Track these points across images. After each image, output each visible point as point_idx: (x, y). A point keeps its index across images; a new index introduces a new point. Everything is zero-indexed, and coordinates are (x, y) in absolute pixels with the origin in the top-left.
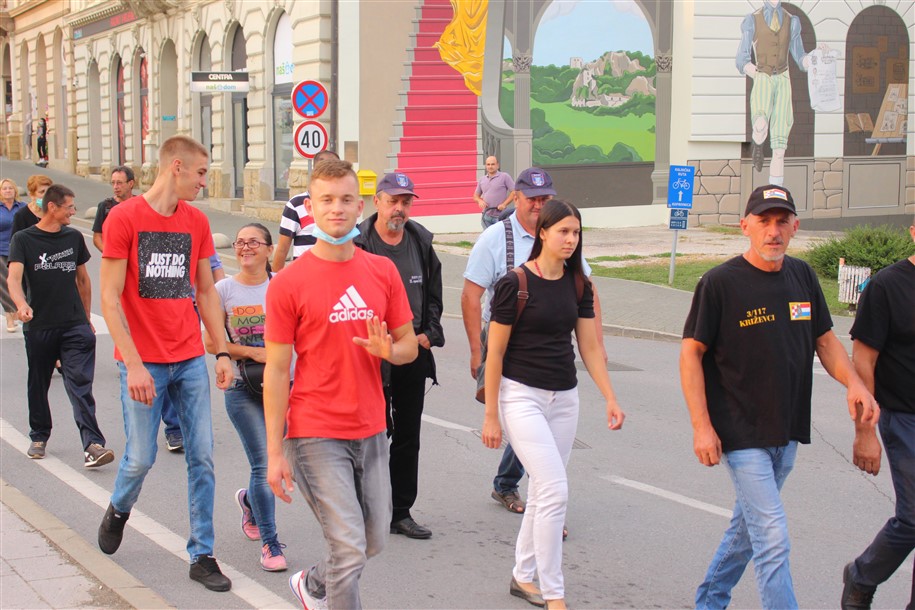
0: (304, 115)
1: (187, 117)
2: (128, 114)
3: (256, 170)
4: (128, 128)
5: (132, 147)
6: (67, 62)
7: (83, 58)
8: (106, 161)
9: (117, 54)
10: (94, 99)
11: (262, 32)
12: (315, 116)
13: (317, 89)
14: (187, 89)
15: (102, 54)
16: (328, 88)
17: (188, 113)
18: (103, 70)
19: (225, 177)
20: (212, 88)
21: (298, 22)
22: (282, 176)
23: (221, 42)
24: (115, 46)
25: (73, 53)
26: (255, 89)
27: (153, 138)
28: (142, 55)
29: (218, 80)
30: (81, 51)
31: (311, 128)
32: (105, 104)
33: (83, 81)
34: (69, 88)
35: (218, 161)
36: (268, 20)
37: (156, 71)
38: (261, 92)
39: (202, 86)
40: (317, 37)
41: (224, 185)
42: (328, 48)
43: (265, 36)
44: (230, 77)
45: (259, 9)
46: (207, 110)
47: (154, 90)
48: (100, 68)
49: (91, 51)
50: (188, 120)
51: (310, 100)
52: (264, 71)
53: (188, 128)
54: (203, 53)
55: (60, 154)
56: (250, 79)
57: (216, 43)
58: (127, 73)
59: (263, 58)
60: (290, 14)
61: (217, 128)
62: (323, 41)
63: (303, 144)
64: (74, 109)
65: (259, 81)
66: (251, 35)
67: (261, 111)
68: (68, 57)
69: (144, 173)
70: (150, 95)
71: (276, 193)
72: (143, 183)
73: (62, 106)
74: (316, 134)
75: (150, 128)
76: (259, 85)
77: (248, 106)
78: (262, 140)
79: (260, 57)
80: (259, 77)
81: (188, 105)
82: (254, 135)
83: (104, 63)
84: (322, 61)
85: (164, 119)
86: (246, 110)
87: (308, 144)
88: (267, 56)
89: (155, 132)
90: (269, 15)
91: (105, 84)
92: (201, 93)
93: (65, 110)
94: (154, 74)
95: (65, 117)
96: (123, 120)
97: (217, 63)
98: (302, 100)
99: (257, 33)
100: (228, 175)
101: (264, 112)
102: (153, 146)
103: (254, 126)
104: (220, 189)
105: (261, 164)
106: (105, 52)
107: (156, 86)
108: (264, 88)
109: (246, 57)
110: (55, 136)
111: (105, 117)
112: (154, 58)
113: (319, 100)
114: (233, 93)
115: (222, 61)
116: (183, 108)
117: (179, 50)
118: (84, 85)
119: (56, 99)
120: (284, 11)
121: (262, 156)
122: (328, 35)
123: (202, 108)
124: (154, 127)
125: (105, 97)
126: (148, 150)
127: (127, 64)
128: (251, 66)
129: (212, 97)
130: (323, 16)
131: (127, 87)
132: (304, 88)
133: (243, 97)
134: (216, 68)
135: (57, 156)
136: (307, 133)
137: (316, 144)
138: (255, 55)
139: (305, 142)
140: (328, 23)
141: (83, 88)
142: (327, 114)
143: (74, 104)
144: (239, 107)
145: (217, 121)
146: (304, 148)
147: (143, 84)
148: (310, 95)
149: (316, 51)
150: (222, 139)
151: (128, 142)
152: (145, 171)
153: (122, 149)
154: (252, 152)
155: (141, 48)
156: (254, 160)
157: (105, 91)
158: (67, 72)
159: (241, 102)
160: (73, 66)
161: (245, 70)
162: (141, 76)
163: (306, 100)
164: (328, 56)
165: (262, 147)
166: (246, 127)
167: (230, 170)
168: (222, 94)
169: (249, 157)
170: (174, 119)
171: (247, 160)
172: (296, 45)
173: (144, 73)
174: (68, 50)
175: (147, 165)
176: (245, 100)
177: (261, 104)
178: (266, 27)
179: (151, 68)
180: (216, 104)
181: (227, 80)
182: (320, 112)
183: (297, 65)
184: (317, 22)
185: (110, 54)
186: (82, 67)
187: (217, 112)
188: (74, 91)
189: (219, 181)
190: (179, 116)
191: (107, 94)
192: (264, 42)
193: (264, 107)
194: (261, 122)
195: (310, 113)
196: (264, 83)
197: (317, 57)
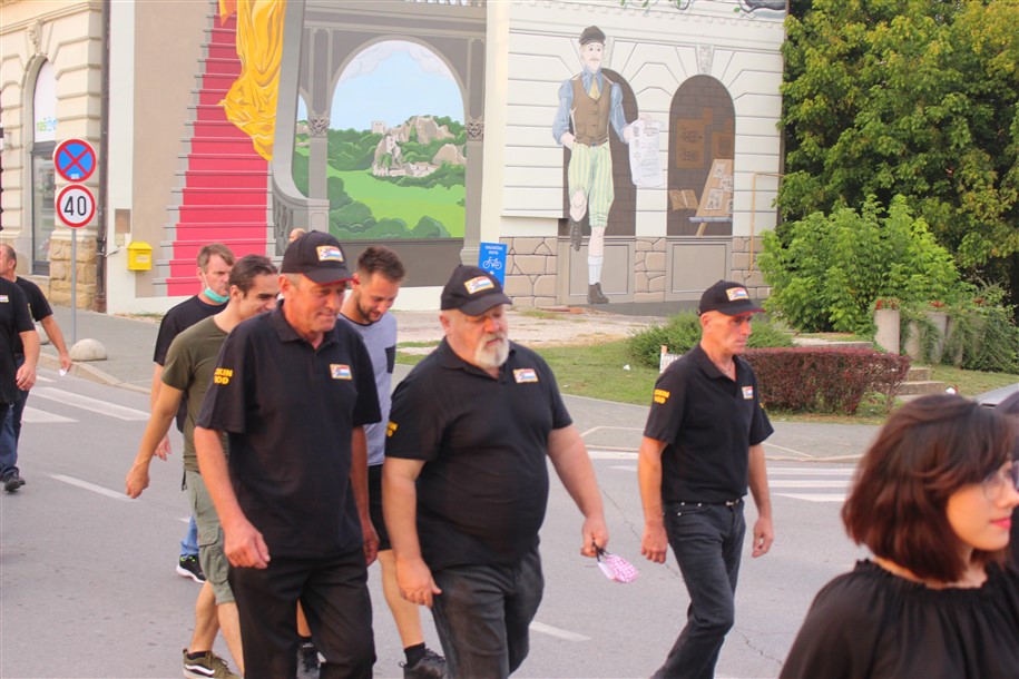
0: (68, 178)
3: (12, 240)
11: (20, 82)
12: (81, 179)
13: (83, 149)
16: (96, 149)
21: (62, 72)
22: (41, 247)
26: (11, 147)
31: (76, 193)
36: (27, 69)
38: (17, 152)
40: (84, 88)
42: (98, 102)
43: (23, 86)
45: (17, 56)
51: (76, 161)
52: (22, 126)
56: (5, 135)
59: (21, 112)
60: (53, 63)
62: (92, 94)
63: (66, 211)
65: (16, 138)
66: (7, 85)
67: (19, 171)
71: (34, 266)
74: (82, 200)
77: (4, 166)
78: (18, 206)
79: (18, 111)
80: (16, 133)
82: (9, 200)
84: (91, 117)
87: (72, 211)
88: (25, 109)
90: (29, 63)
98: (65, 161)
99: (14, 83)
101: (21, 173)
103: (8, 189)
105: (17, 233)
108: (22, 147)
113: (86, 162)
120: (46, 60)
121: (18, 224)
122: (98, 89)
128: (7, 120)
130: (92, 66)
132: (69, 148)
136: (71, 199)
137: (82, 212)
138: (12, 108)
139: (69, 209)
140: (98, 74)
142: (95, 177)
146: (67, 216)
148: (75, 156)
149: (83, 106)
154: (6, 219)
156: (9, 228)
163: (70, 161)
164: (97, 112)
165: (18, 213)
169: (3, 224)
172: (60, 99)
177: (18, 165)
178: (25, 76)
182: (87, 175)
183: (61, 120)
184: (85, 74)
192: (22, 93)
193: (22, 167)
194: (18, 185)
195: (75, 176)
196: (21, 141)
197: (84, 112)
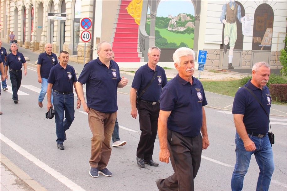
0: (84, 28)
1: (46, 27)
2: (27, 25)
3: (67, 45)
4: (27, 30)
5: (28, 36)
6: (8, 7)
7: (13, 6)
8: (19, 39)
9: (24, 6)
10: (16, 20)
12: (88, 29)
13: (89, 20)
14: (46, 18)
15: (19, 5)
16: (92, 20)
17: (46, 26)
18: (19, 10)
19: (57, 47)
20: (54, 18)
22: (75, 47)
23: (58, 4)
24: (23, 3)
25: (10, 5)
26: (68, 19)
27: (35, 33)
28: (32, 7)
29: (57, 16)
30: (13, 4)
31: (86, 33)
32: (20, 21)
33: (13, 14)
34: (8, 16)
35: (55, 41)
37: (36, 12)
38: (70, 21)
39: (51, 18)
40: (89, 4)
41: (57, 49)
42: (92, 7)
43: (72, 2)
44: (60, 15)
46: (52, 25)
47: (36, 18)
48: (18, 10)
49: (16, 4)
50: (46, 28)
51: (86, 24)
52: (71, 14)
53: (46, 30)
54: (52, 7)
55: (4, 37)
56: (67, 16)
57: (56, 4)
58: (27, 12)
59: (71, 10)
61: (55, 31)
62: (91, 5)
64: (9, 23)
65: (69, 17)
66: (68, 2)
67: (70, 26)
68: (8, 6)
69: (31, 44)
70: (34, 19)
71: (73, 53)
72: (31, 47)
73: (6, 21)
74: (88, 35)
75: (34, 30)
76: (69, 18)
77: (66, 24)
78: (70, 36)
80: (70, 16)
81: (46, 23)
82: (67, 34)
83: (20, 8)
84: (90, 12)
85: (38, 27)
86: (65, 26)
87: (85, 38)
89: (35, 31)
91: (20, 15)
92: (51, 20)
93: (7, 23)
94: (36, 13)
95: (6, 25)
96: (25, 27)
97: (56, 10)
98: (84, 24)
99: (70, 2)
100: (58, 46)
101: (71, 27)
102: (34, 36)
103: (67, 31)
104: (55, 50)
105: (69, 43)
106: (20, 5)
107: (36, 17)
108: (71, 19)
109: (66, 9)
110: (3, 31)
111: (19, 25)
112: (36, 8)
113: (89, 24)
114: (61, 20)
115: (58, 10)
116: (45, 24)
117: (44, 6)
118: (13, 15)
119: (4, 19)
121: (69, 41)
122: (92, 3)
123: (51, 24)
124: (35, 30)
125: (19, 19)
126: (33, 37)
127: (27, 9)
128: (67, 12)
129: (54, 21)
131: (27, 16)
132: (85, 20)
133: (64, 22)
134: (56, 12)
135: (3, 37)
136: (85, 34)
137: (88, 38)
138: (69, 8)
139: (84, 37)
141: (13, 16)
142: (91, 29)
143: (10, 21)
144: (63, 25)
145: (55, 29)
146: (83, 39)
147: (32, 16)
148: (86, 22)
149: (89, 8)
150: (57, 34)
151: (26, 34)
152: (32, 43)
153: (24, 36)
154: (66, 39)
155: (32, 4)
156: (66, 42)
157: (20, 17)
158: (8, 11)
159: (63, 23)
160: (10, 9)
161: (65, 13)
162: (32, 13)
164: (92, 10)
165: (69, 38)
166: (65, 31)
167: (59, 45)
168: (58, 20)
169: (65, 41)
170: (42, 27)
171: (64, 42)
172: (82, 6)
173: (32, 12)
174: (8, 4)
175: (32, 42)
176: (65, 23)
177: (70, 24)
179: (35, 11)
180: (55, 23)
181: (59, 16)
182: (89, 28)
183: (82, 12)
185: (22, 6)
186: (13, 9)
187: (55, 26)
188: (10, 17)
189: (55, 48)
190: (43, 26)
191: (20, 18)
192: (72, 4)
193: (71, 25)
194: (70, 30)
195: (86, 28)
196: (71, 17)
197: (89, 10)
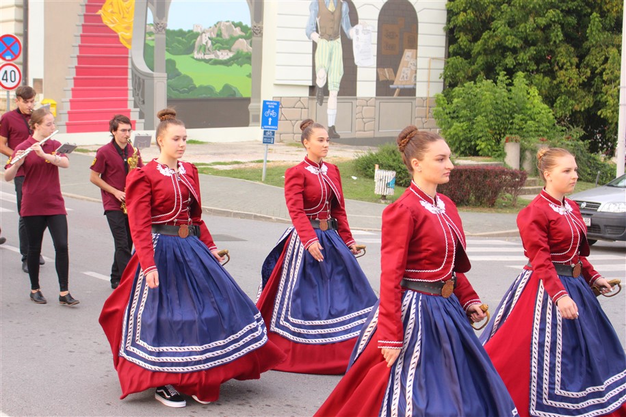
0: (4, 59)
12: (12, 60)
13: (14, 40)
16: (21, 40)
31: (9, 68)
40: (13, 2)
42: (21, 11)
51: (9, 48)
62: (17, 6)
63: (3, 79)
74: (13, 73)
84: (17, 21)
87: (7, 80)
98: (2, 48)
113: (15, 49)
122: (21, 3)
132: (4, 39)
136: (6, 72)
137: (13, 80)
139: (5, 78)
142: (20, 59)
146: (4, 83)
148: (9, 45)
149: (13, 13)
163: (5, 48)
164: (21, 17)
182: (16, 57)
195: (8, 58)
197: (13, 18)
